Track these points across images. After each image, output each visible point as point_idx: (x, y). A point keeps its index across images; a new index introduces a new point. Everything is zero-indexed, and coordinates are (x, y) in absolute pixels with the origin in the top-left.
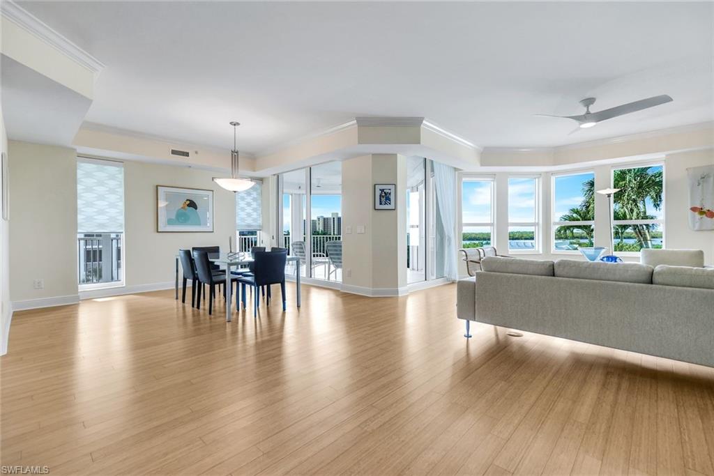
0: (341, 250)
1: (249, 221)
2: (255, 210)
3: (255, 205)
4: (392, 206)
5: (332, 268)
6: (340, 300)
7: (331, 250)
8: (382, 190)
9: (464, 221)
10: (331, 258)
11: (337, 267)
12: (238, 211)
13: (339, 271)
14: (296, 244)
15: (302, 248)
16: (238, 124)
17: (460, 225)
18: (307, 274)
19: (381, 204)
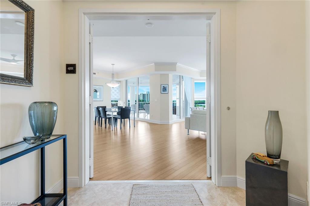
0: (149, 108)
1: (116, 97)
2: (117, 93)
3: (118, 91)
4: (167, 92)
5: (146, 114)
6: (149, 125)
7: (146, 108)
8: (164, 87)
9: (195, 97)
10: (146, 111)
11: (148, 114)
12: (112, 93)
13: (149, 115)
14: (133, 105)
15: (135, 107)
16: (114, 64)
17: (194, 98)
18: (137, 117)
19: (163, 91)
